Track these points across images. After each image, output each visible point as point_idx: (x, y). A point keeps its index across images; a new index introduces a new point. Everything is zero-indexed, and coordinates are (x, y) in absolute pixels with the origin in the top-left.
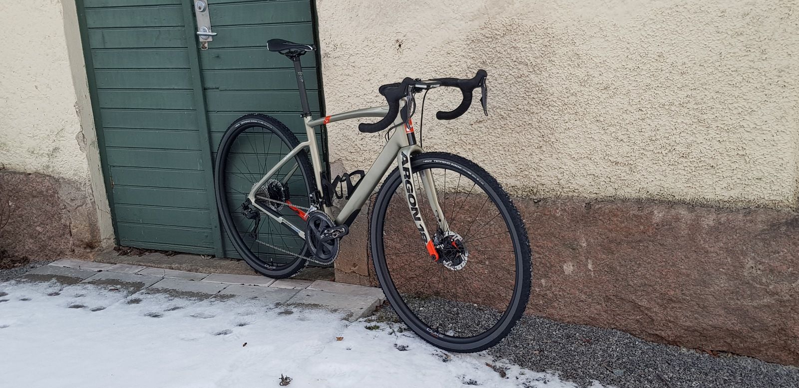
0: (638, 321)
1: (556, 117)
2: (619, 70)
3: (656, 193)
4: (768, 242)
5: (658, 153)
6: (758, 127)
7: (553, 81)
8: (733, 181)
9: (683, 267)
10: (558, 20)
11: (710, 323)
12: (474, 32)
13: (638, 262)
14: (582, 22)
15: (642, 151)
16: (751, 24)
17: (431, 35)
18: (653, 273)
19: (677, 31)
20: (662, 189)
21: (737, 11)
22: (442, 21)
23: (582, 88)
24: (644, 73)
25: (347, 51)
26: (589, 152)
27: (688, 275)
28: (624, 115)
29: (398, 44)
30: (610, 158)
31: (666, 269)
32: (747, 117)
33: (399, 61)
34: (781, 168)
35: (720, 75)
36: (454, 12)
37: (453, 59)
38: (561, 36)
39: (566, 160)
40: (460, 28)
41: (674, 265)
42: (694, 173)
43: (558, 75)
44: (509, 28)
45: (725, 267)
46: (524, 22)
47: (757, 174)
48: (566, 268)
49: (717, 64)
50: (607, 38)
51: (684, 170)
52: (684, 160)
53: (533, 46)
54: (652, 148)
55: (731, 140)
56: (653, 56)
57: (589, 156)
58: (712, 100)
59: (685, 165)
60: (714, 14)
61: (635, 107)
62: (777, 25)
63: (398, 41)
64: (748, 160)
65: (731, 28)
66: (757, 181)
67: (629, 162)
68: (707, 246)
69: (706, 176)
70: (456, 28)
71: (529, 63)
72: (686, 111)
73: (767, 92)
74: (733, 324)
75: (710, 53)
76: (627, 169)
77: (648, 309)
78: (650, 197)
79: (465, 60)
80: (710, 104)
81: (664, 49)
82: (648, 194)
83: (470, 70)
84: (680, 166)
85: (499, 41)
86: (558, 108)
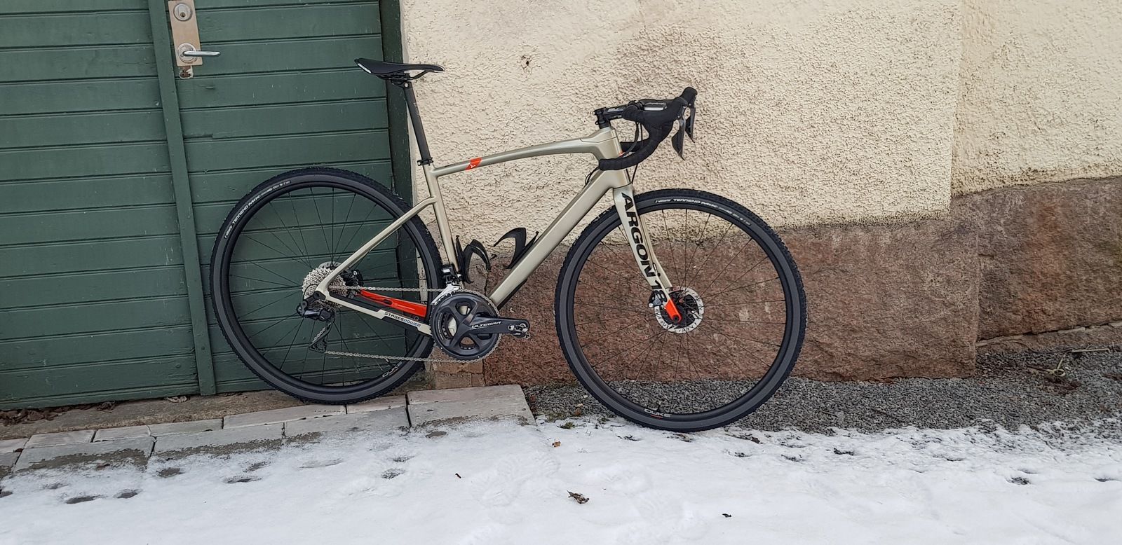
0: (816, 361)
1: (723, 142)
2: (791, 83)
3: (826, 217)
4: (942, 252)
5: (830, 172)
6: (924, 136)
7: (719, 99)
8: (900, 195)
9: (864, 292)
10: (726, 28)
11: (888, 348)
12: (627, 43)
13: (820, 295)
14: (752, 30)
15: (813, 172)
16: (919, 30)
17: (571, 48)
18: (834, 304)
19: (849, 39)
20: (832, 212)
21: (906, 17)
22: (585, 31)
23: (752, 106)
24: (816, 85)
25: (452, 72)
26: (757, 179)
27: (869, 301)
28: (796, 134)
29: (525, 61)
30: (780, 183)
31: (849, 297)
32: (913, 127)
33: (527, 83)
34: (943, 176)
35: (889, 84)
36: (600, 19)
37: (600, 78)
38: (729, 47)
39: (732, 191)
40: (609, 39)
41: (857, 292)
42: (863, 191)
43: (726, 92)
44: (668, 38)
45: (905, 285)
46: (687, 30)
47: (921, 185)
48: (742, 315)
49: (888, 72)
50: (779, 48)
51: (854, 188)
52: (855, 178)
53: (698, 58)
54: (823, 167)
55: (898, 152)
56: (826, 66)
57: (758, 184)
58: (881, 111)
59: (856, 183)
60: (885, 20)
61: (806, 123)
62: (941, 30)
63: (524, 57)
64: (913, 171)
65: (901, 34)
66: (921, 192)
67: (800, 186)
68: (887, 266)
69: (874, 192)
70: (603, 39)
71: (692, 79)
72: (858, 124)
73: (932, 99)
74: (910, 344)
75: (880, 61)
76: (797, 193)
77: (829, 345)
78: (821, 222)
79: (615, 78)
80: (880, 116)
81: (837, 58)
82: (819, 219)
83: (620, 90)
84: (851, 185)
85: (658, 54)
86: (725, 131)
